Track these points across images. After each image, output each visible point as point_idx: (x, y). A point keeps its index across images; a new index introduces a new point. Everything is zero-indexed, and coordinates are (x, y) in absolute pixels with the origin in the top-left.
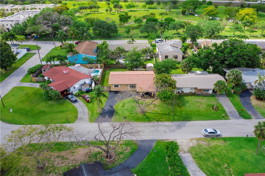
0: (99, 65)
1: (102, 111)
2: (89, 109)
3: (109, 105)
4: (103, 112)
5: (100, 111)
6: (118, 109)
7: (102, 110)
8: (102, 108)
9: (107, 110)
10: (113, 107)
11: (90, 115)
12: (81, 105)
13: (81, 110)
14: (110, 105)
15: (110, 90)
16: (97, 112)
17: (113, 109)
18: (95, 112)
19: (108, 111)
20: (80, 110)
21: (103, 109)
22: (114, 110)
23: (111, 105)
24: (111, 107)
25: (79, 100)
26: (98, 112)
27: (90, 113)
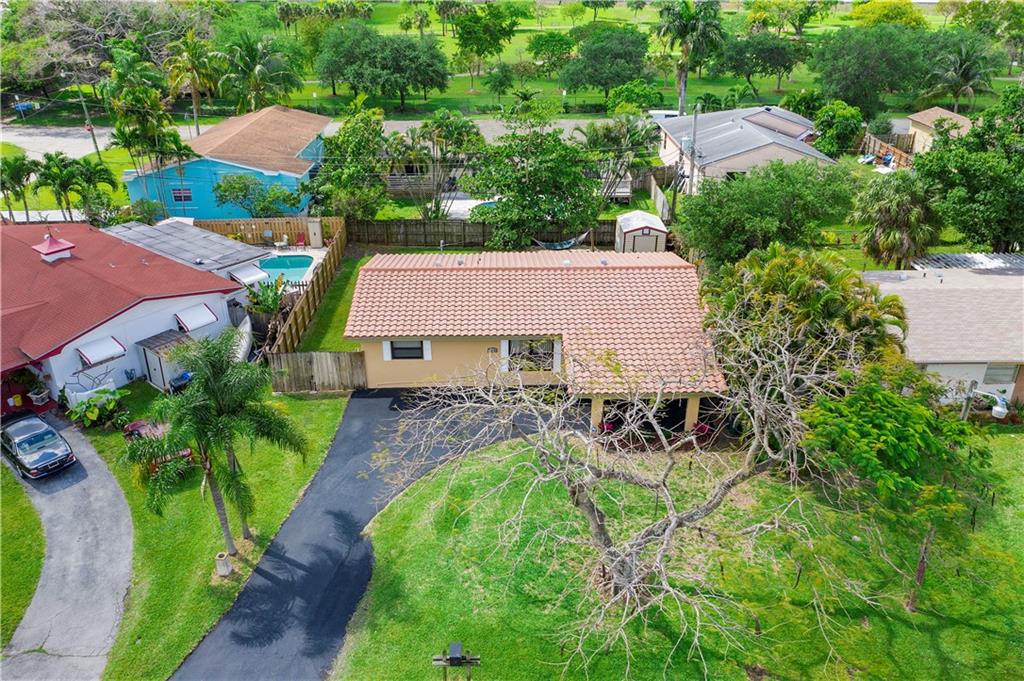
0: (314, 228)
1: (258, 570)
2: (149, 549)
3: (329, 512)
4: (260, 581)
5: (238, 567)
6: (402, 553)
7: (256, 558)
8: (259, 541)
9: (305, 558)
10: (366, 530)
11: (137, 613)
12: (96, 505)
13: (74, 560)
14: (336, 509)
15: (359, 381)
16: (207, 575)
17: (358, 553)
18: (195, 582)
19: (312, 571)
20: (65, 555)
21: (273, 551)
22: (367, 560)
23: (345, 507)
24: (349, 526)
25: (98, 460)
26: (215, 581)
27: (145, 588)
